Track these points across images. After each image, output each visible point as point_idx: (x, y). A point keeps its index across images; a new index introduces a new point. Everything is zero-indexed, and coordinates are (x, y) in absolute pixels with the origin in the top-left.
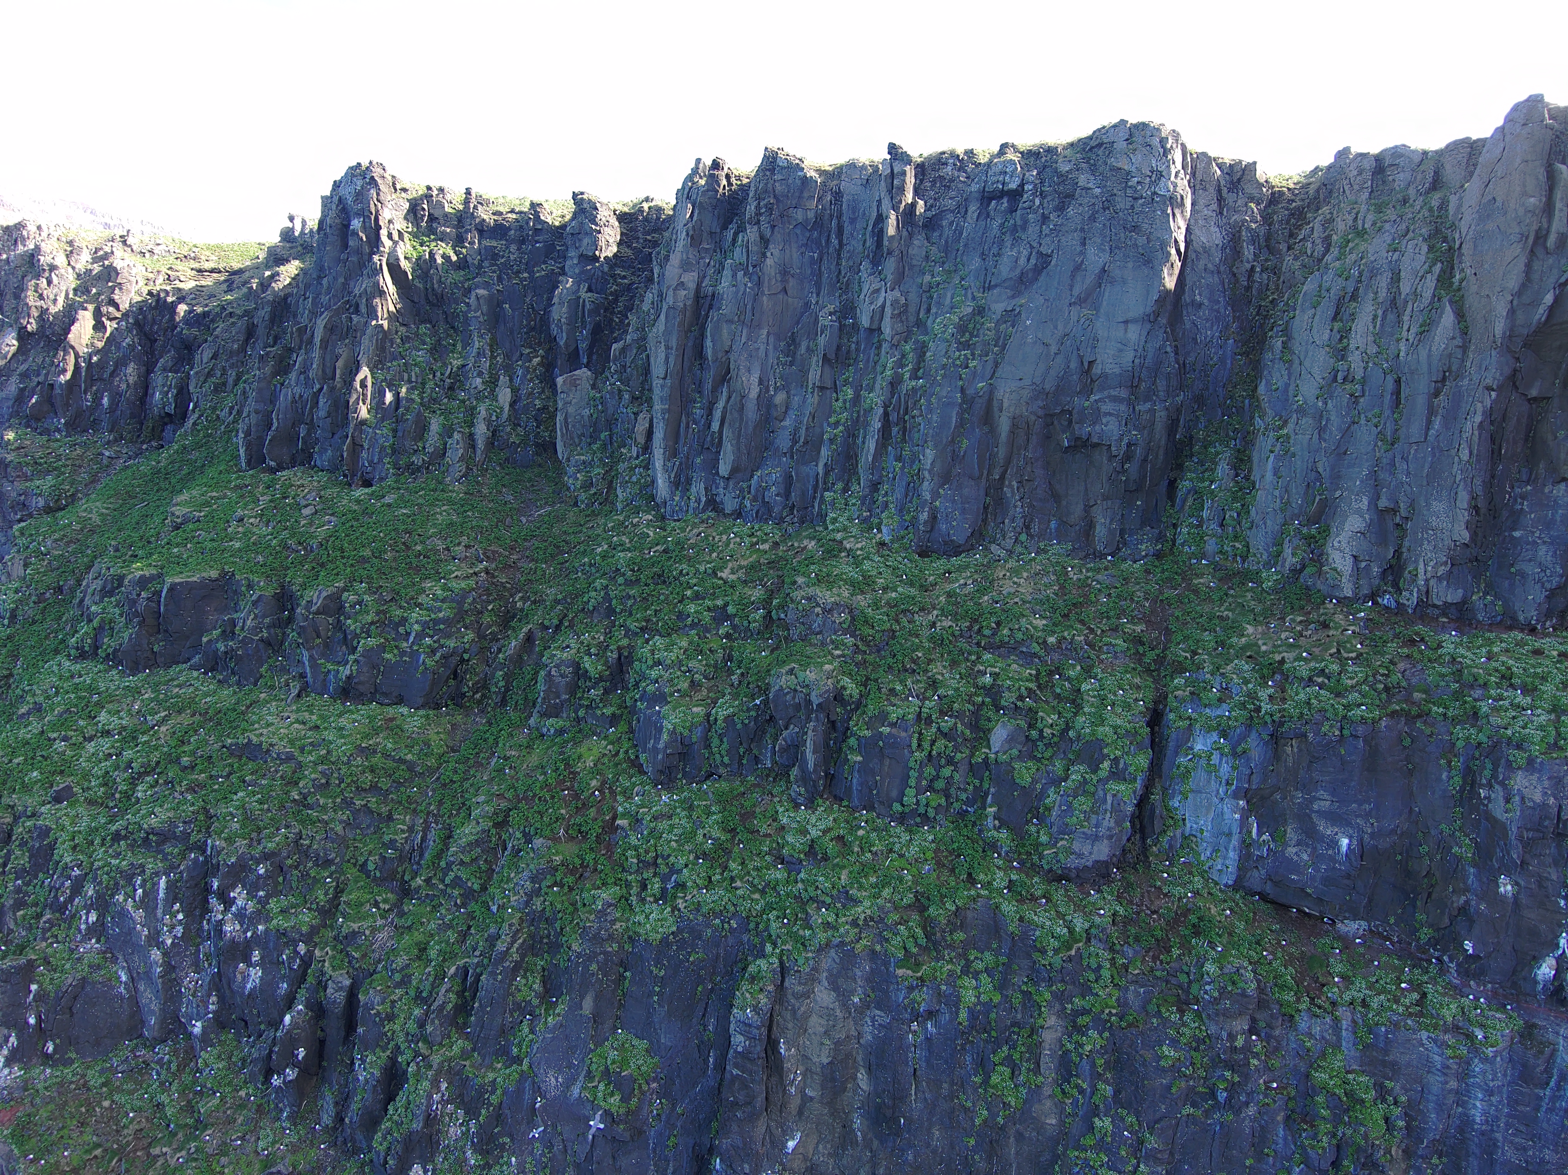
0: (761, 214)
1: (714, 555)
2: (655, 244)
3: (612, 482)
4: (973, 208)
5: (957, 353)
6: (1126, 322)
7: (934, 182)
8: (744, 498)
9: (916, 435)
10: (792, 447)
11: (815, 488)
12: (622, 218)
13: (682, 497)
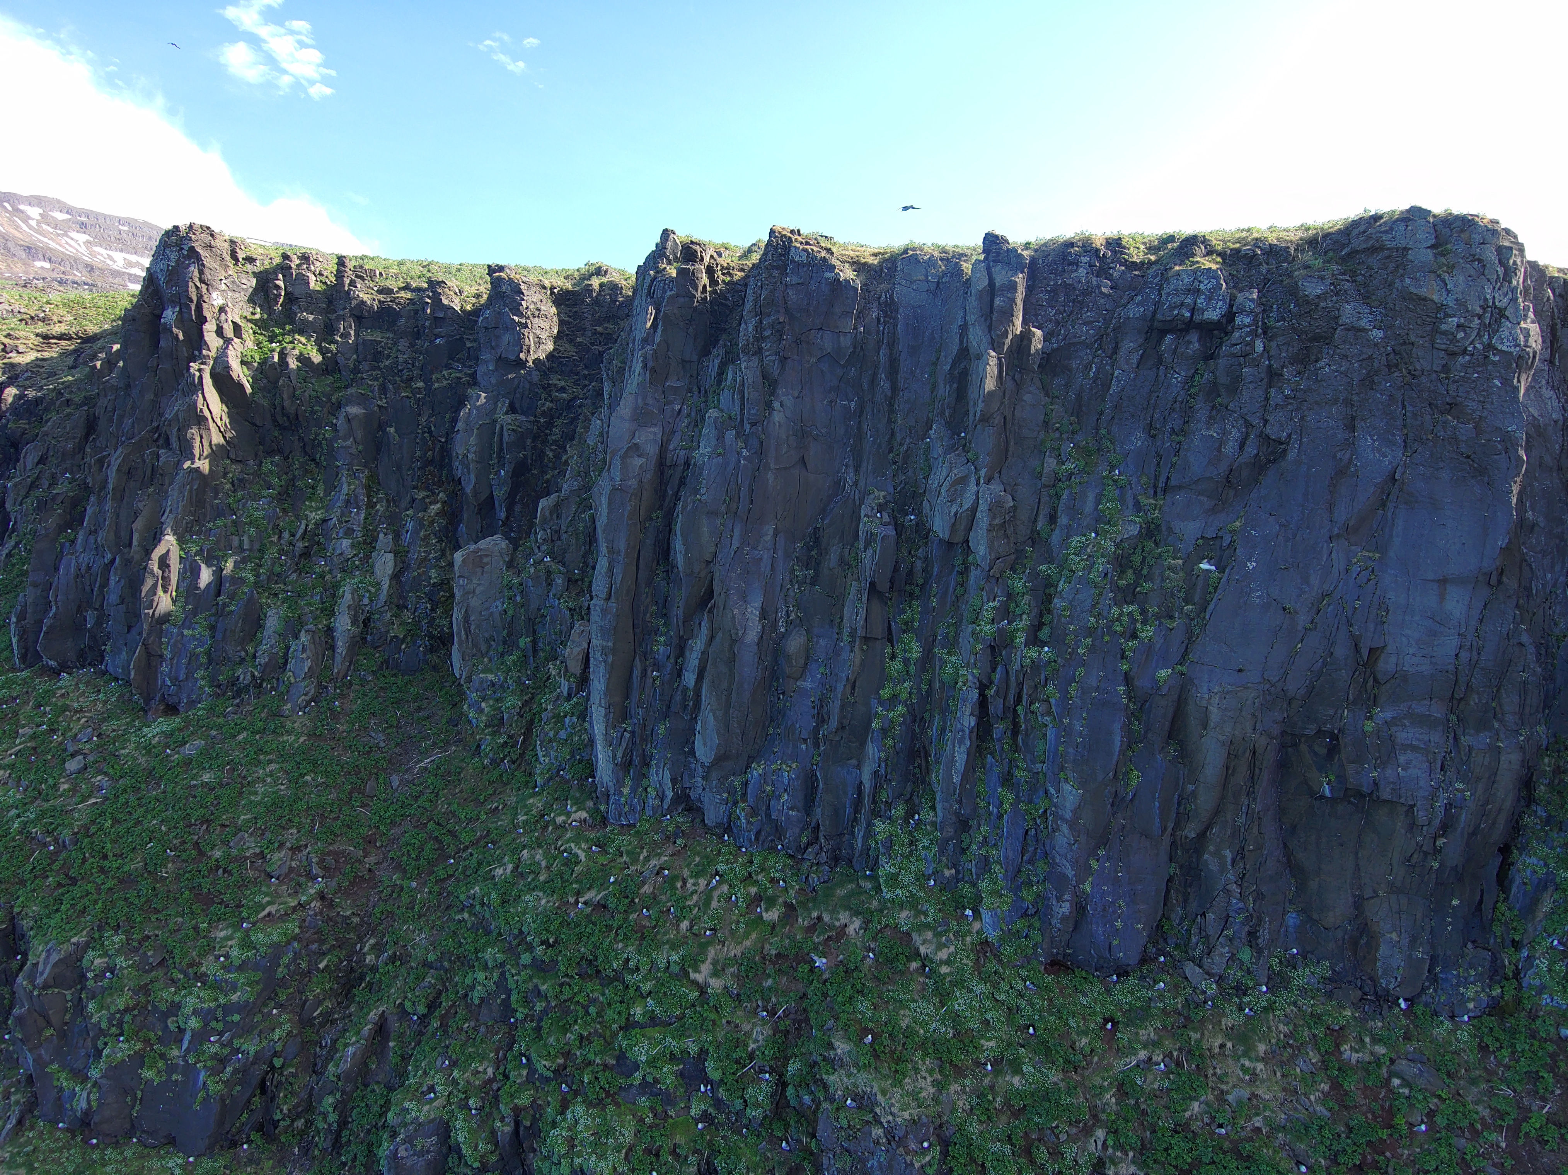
0: (763, 339)
1: (685, 924)
2: (609, 339)
3: (531, 722)
4: (1129, 345)
5: (1115, 610)
6: (1443, 582)
7: (1054, 292)
8: (735, 803)
9: (1040, 747)
10: (816, 730)
11: (857, 805)
12: (561, 299)
13: (634, 790)
